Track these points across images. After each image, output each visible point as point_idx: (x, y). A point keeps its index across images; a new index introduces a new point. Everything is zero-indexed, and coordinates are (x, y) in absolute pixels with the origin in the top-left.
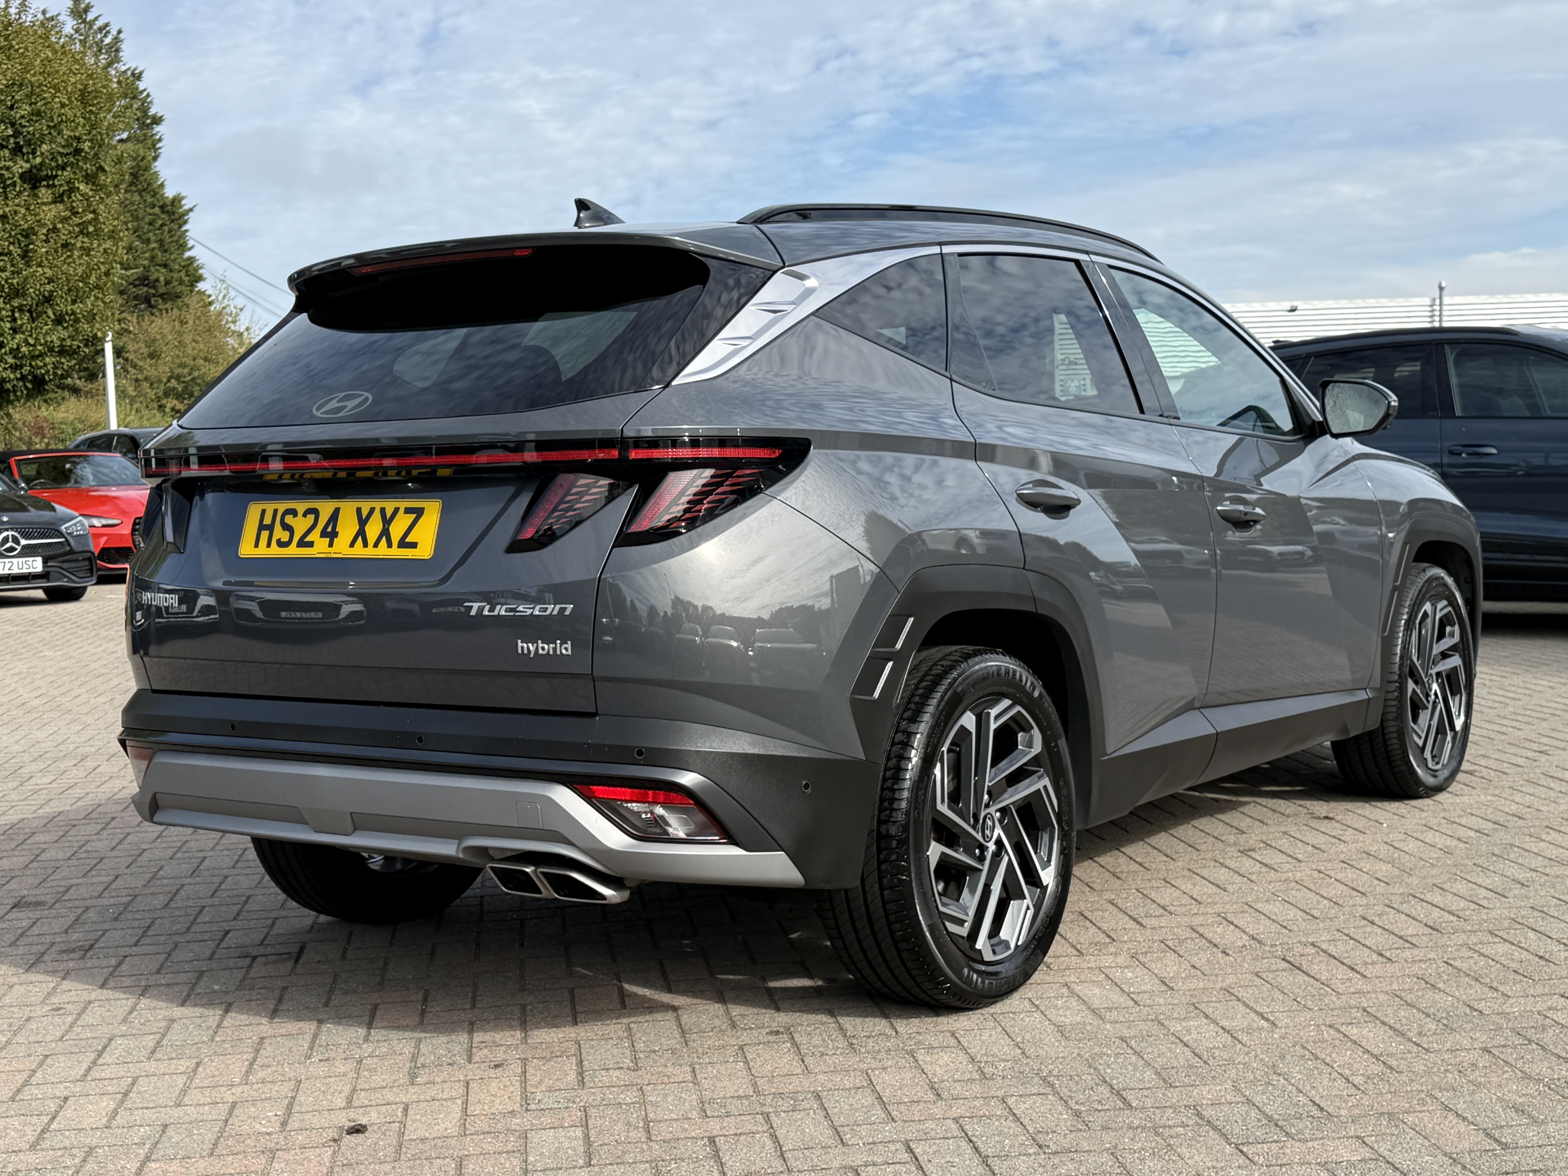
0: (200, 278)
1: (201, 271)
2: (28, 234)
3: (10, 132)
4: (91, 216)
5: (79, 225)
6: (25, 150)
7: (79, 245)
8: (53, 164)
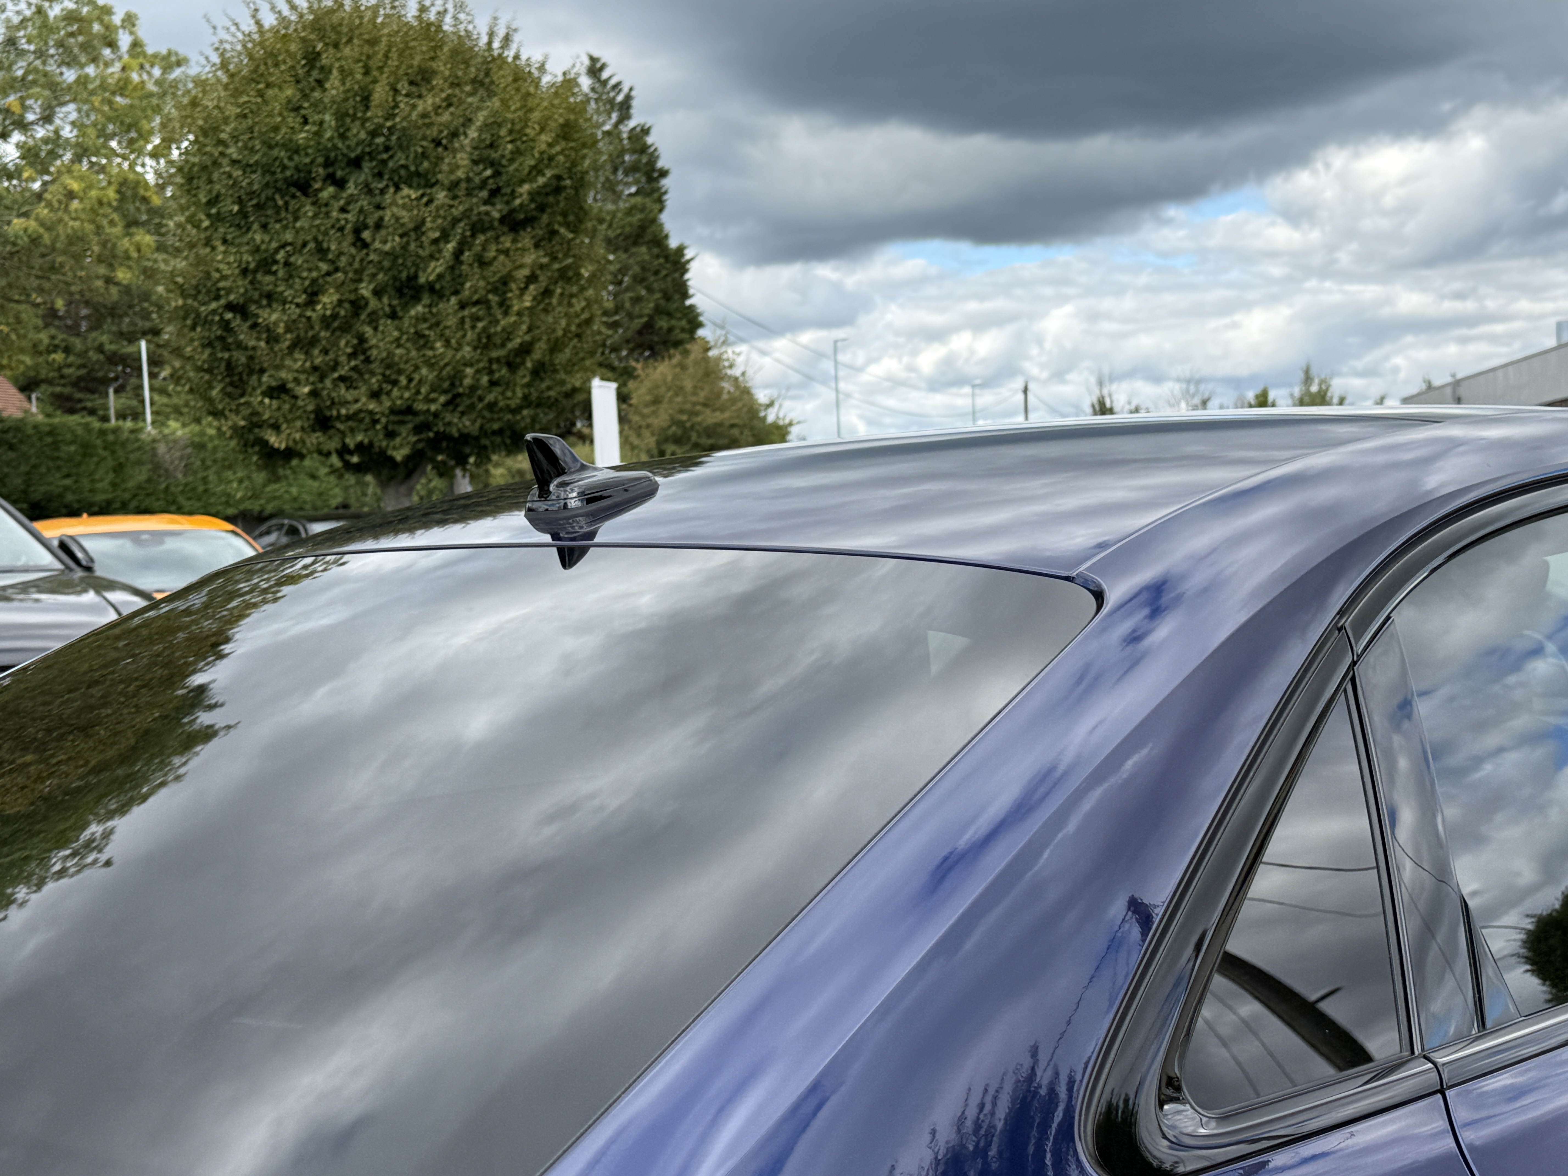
0: (700, 325)
1: (701, 319)
2: (505, 281)
3: (488, 172)
4: (570, 261)
5: (559, 270)
6: (504, 191)
7: (559, 291)
8: (533, 206)
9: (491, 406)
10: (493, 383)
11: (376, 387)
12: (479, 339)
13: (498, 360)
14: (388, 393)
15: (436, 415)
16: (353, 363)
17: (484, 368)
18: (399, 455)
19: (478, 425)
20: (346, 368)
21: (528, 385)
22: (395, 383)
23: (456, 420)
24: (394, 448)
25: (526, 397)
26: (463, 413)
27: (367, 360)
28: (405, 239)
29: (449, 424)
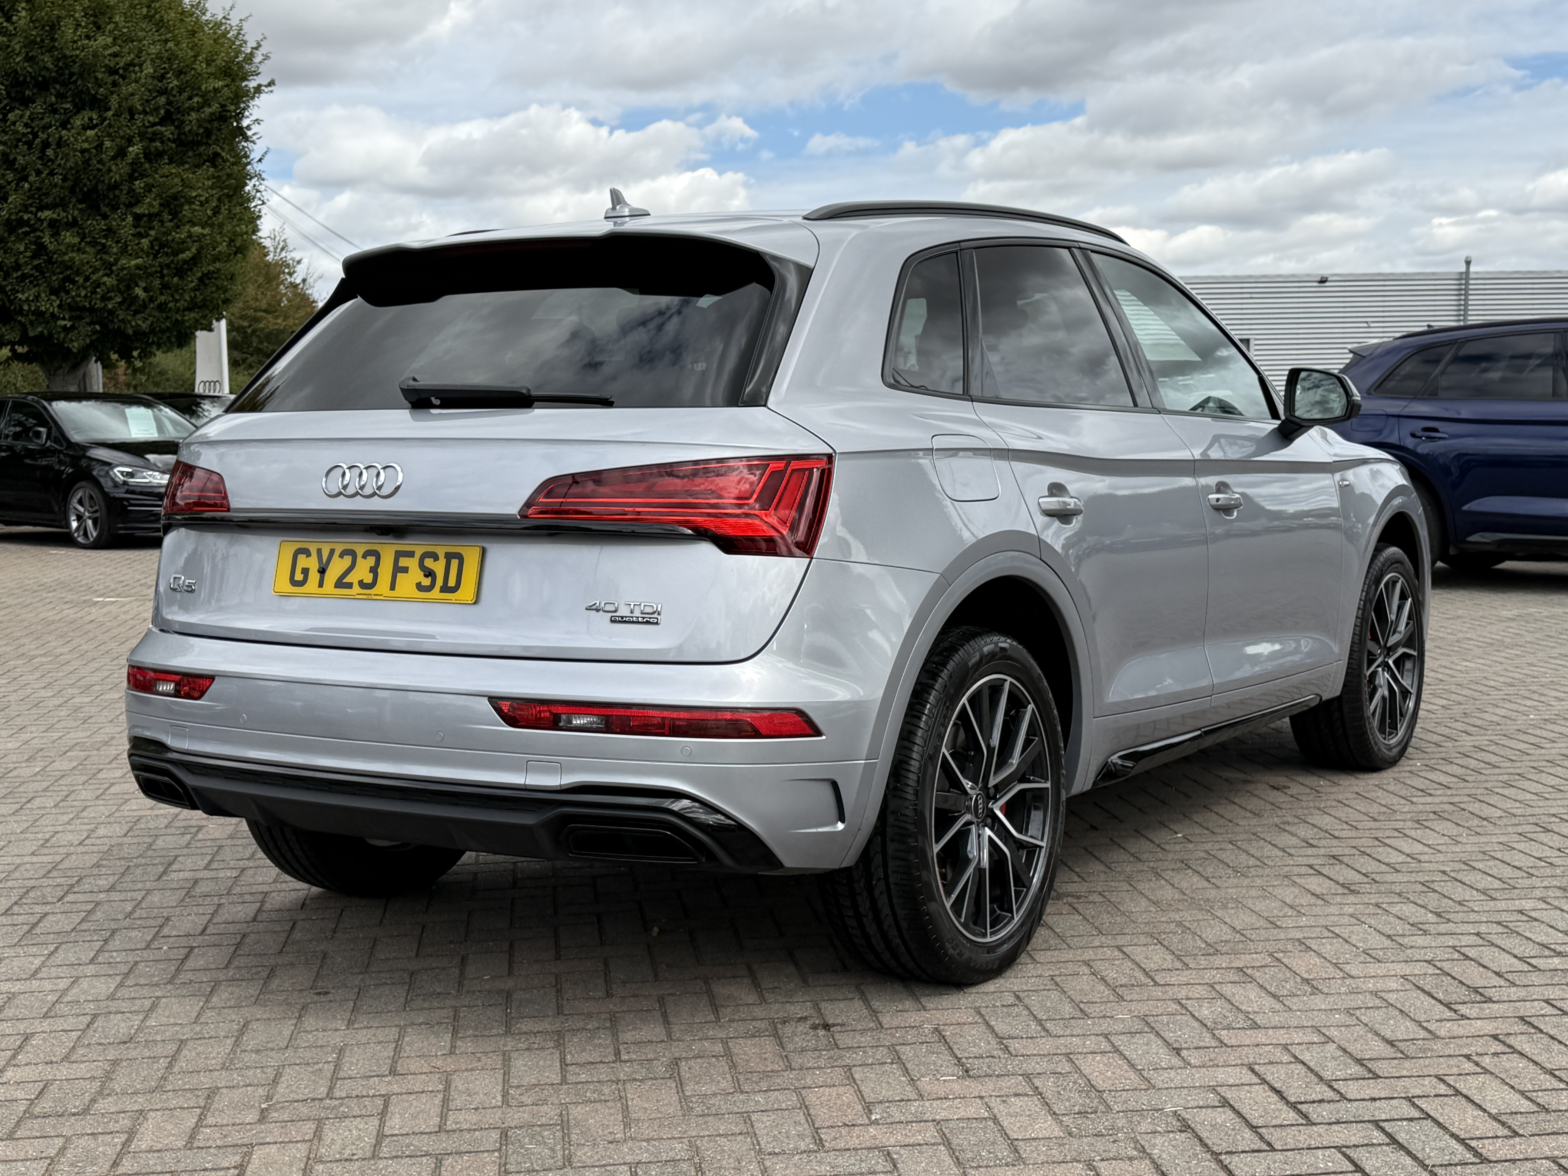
8: (201, 130)
9: (162, 307)
10: (165, 286)
11: (56, 284)
12: (152, 247)
13: (168, 266)
14: (68, 292)
15: (111, 312)
16: (36, 262)
17: (156, 272)
18: (75, 346)
19: (149, 322)
20: (30, 267)
21: (195, 289)
22: (74, 282)
23: (129, 318)
24: (72, 341)
25: (193, 299)
26: (137, 312)
27: (50, 261)
28: (87, 155)
29: (122, 321)
